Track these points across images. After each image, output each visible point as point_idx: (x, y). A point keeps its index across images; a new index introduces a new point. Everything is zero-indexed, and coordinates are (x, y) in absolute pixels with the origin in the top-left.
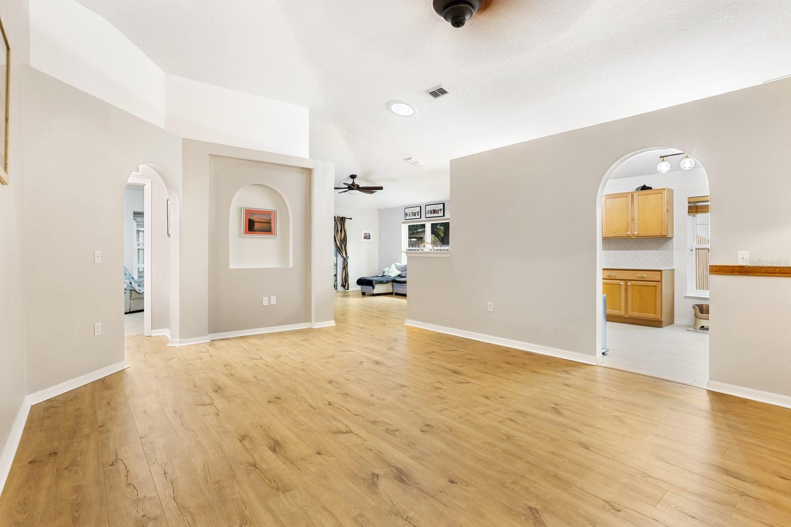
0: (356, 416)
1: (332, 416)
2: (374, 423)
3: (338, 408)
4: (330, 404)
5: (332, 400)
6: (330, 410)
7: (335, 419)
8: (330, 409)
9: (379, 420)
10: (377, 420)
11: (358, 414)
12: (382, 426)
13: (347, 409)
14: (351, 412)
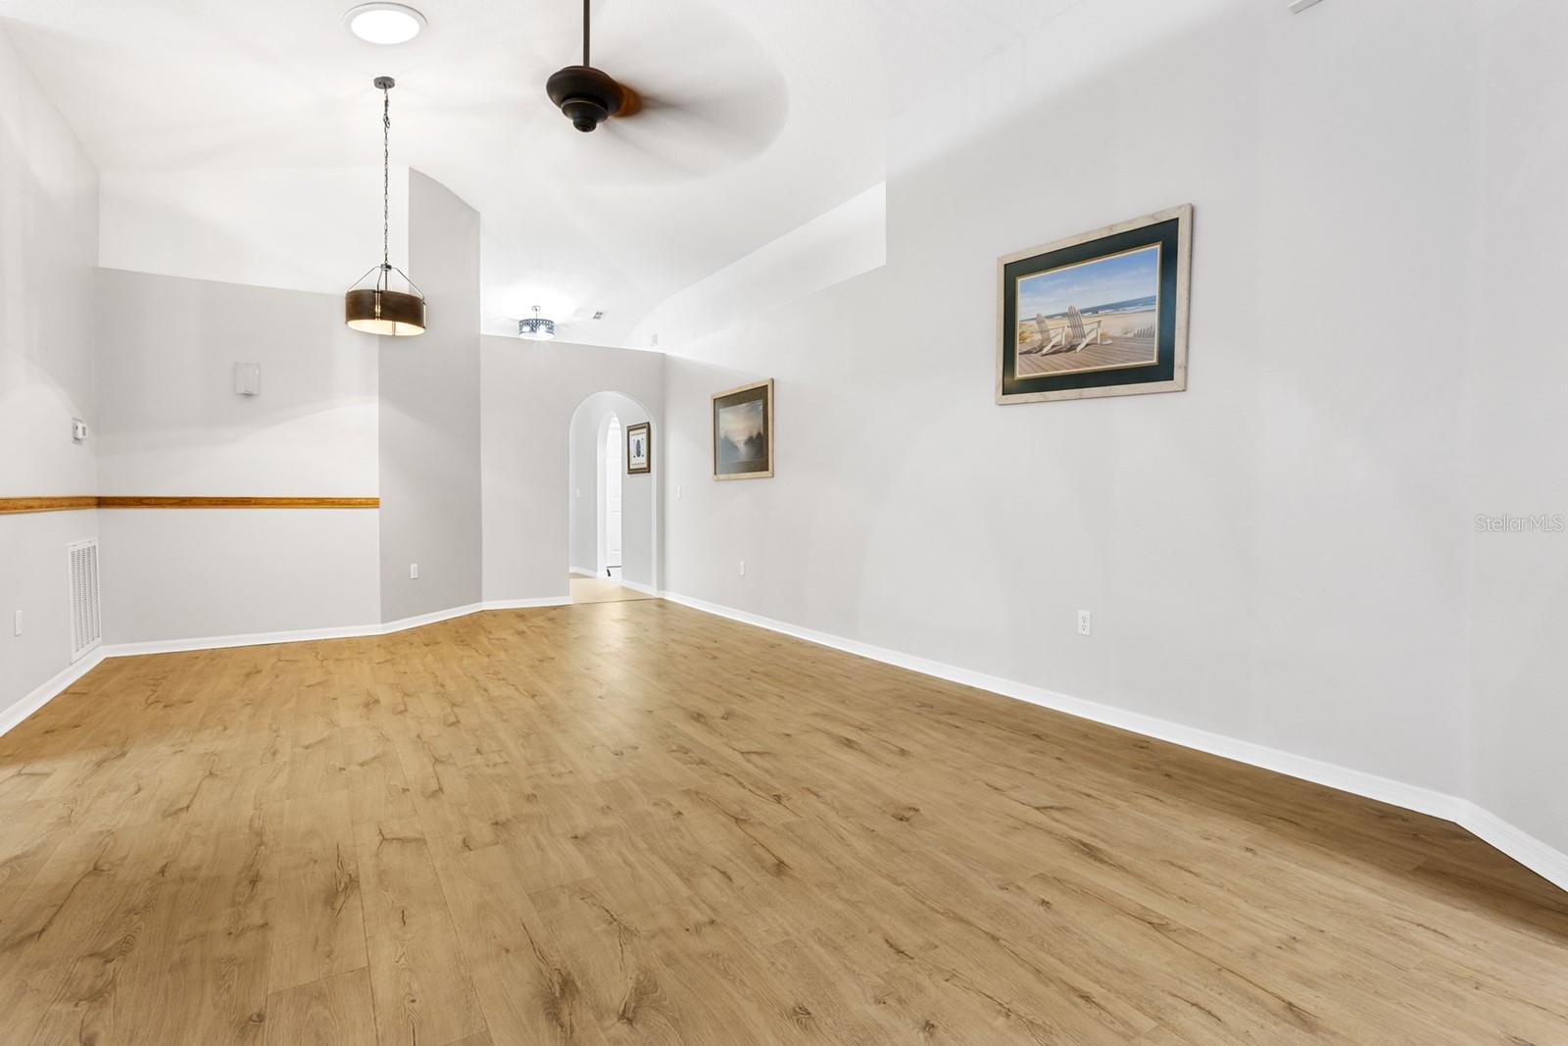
0: (730, 773)
1: (772, 775)
2: (702, 762)
3: (761, 790)
4: (778, 799)
5: (773, 808)
6: (777, 786)
7: (767, 771)
8: (779, 790)
9: (689, 766)
10: (695, 766)
11: (724, 777)
12: (690, 757)
13: (744, 787)
14: (735, 780)
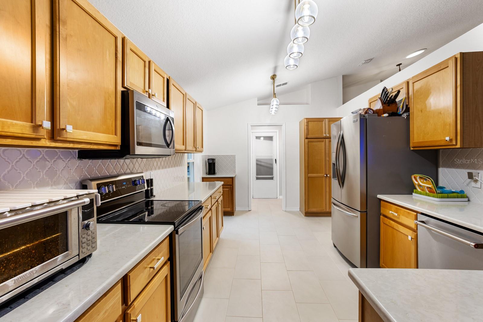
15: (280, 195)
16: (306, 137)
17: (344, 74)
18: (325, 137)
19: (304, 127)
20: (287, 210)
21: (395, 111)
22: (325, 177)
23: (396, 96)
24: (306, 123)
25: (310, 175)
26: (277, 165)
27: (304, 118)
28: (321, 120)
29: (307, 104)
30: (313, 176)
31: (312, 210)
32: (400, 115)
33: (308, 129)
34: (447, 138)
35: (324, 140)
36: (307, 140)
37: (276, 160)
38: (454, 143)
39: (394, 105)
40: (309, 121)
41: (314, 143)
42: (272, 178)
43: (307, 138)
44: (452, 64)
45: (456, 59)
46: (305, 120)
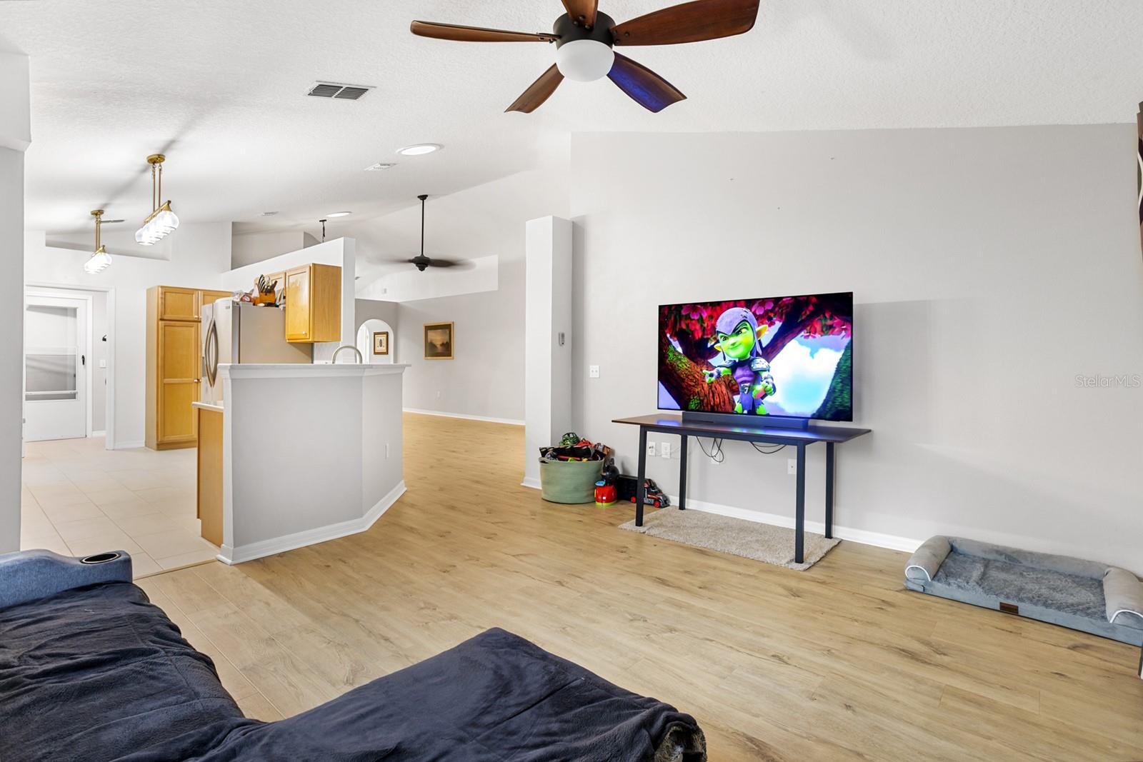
15: (93, 430)
16: (160, 317)
17: (235, 220)
18: (196, 320)
19: (156, 300)
20: (116, 447)
21: (273, 301)
22: (196, 384)
23: (274, 286)
24: (162, 294)
25: (167, 380)
26: (85, 368)
27: (159, 286)
28: (190, 292)
29: (163, 258)
30: (172, 382)
31: (171, 439)
32: (278, 306)
33: (164, 305)
34: (304, 333)
35: (196, 324)
36: (163, 322)
37: (83, 357)
38: (308, 337)
39: (272, 295)
40: (166, 291)
41: (176, 328)
42: (73, 396)
43: (162, 320)
44: (308, 270)
45: (310, 268)
46: (160, 289)
